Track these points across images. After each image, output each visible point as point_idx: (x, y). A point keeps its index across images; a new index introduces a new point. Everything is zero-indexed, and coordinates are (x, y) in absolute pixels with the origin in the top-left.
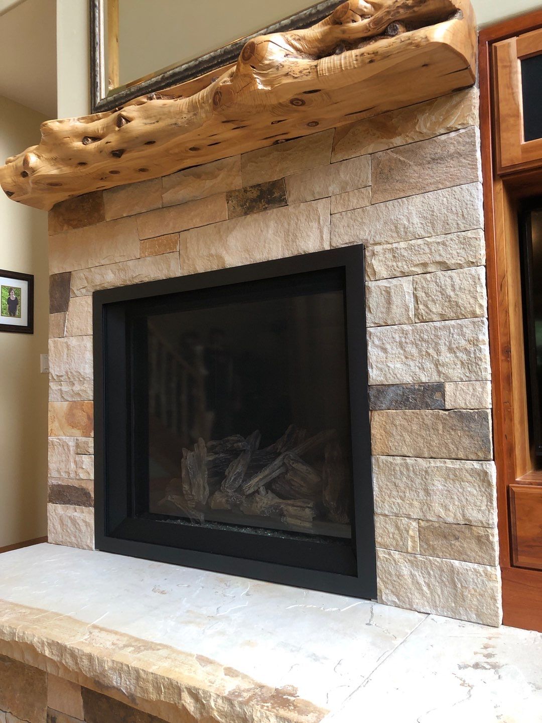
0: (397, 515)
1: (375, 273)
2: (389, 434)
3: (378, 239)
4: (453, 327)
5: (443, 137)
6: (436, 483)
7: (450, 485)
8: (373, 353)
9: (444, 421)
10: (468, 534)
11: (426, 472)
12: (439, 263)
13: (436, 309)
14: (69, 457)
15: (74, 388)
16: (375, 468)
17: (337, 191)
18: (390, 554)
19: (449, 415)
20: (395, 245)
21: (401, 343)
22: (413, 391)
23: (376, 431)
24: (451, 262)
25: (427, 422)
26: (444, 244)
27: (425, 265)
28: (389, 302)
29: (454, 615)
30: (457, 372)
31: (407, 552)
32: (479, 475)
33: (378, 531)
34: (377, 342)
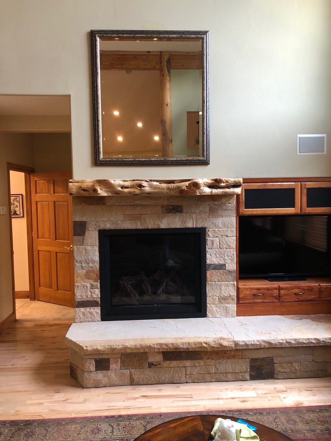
0: (213, 296)
1: (209, 236)
2: (211, 276)
3: (210, 227)
4: (229, 251)
5: (228, 205)
6: (223, 287)
7: (226, 287)
8: (208, 256)
9: (225, 273)
10: (230, 298)
11: (221, 285)
12: (226, 235)
13: (225, 246)
14: (87, 290)
15: (89, 265)
16: (207, 285)
17: (198, 212)
18: (211, 305)
19: (227, 271)
20: (215, 229)
21: (215, 254)
22: (218, 265)
23: (208, 275)
24: (228, 235)
25: (221, 273)
26: (227, 231)
27: (222, 235)
28: (213, 244)
29: (226, 316)
30: (229, 261)
31: (215, 304)
32: (233, 285)
33: (208, 300)
34: (209, 253)
